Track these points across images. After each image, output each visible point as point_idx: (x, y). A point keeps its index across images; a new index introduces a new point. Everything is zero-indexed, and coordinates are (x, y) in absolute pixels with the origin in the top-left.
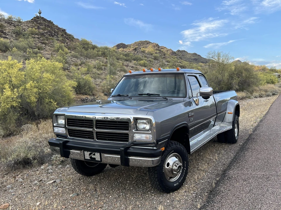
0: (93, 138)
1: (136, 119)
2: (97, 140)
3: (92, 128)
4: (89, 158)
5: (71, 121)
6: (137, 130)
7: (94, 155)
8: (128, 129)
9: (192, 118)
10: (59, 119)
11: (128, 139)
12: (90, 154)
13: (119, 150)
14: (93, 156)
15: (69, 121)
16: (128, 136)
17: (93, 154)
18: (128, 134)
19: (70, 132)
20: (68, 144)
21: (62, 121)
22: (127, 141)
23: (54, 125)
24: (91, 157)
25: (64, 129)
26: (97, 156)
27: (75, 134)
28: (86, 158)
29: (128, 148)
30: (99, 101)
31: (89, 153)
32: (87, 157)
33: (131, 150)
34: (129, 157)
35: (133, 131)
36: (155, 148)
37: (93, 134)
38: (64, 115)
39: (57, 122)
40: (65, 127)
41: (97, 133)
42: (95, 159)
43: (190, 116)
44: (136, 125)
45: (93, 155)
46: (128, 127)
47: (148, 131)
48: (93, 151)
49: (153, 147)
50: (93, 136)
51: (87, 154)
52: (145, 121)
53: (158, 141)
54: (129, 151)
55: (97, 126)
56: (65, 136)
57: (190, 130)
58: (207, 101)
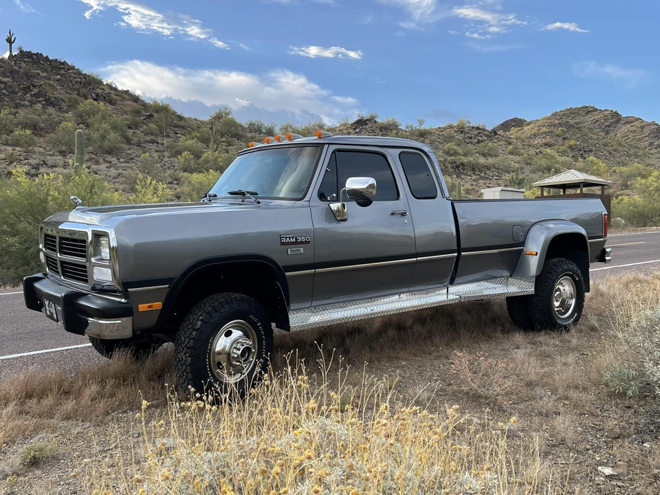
0: (59, 274)
1: (97, 235)
2: (62, 277)
3: (55, 251)
6: (100, 259)
8: (85, 257)
9: (302, 250)
11: (87, 276)
15: (46, 240)
16: (86, 272)
18: (85, 266)
22: (86, 281)
26: (54, 310)
35: (93, 260)
36: (123, 300)
37: (57, 264)
41: (62, 263)
42: (53, 315)
43: (285, 241)
44: (99, 247)
45: (51, 307)
46: (85, 252)
49: (119, 297)
50: (58, 269)
52: (106, 240)
53: (126, 285)
55: (62, 248)
57: (287, 274)
58: (403, 214)
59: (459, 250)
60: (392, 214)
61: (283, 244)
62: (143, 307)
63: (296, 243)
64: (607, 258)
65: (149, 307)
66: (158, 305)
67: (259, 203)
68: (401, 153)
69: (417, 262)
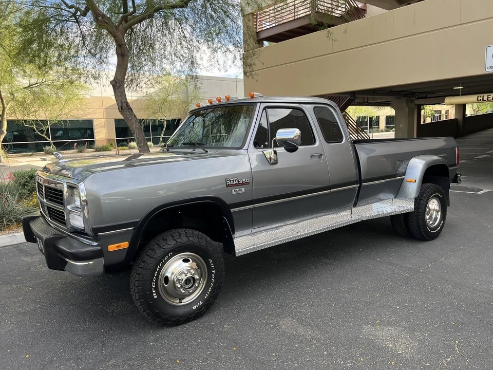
1: (71, 187)
2: (50, 219)
3: (43, 197)
6: (75, 207)
8: (62, 204)
9: (243, 189)
11: (65, 220)
16: (65, 217)
18: (63, 212)
22: (65, 224)
35: (68, 207)
36: (93, 243)
41: (48, 207)
43: (229, 183)
44: (73, 197)
46: (63, 199)
53: (95, 230)
57: (232, 210)
58: (320, 156)
59: (361, 182)
60: (312, 156)
61: (228, 186)
62: (112, 248)
63: (239, 184)
64: (458, 180)
65: (117, 247)
66: (125, 245)
67: (206, 151)
68: (315, 108)
69: (331, 193)
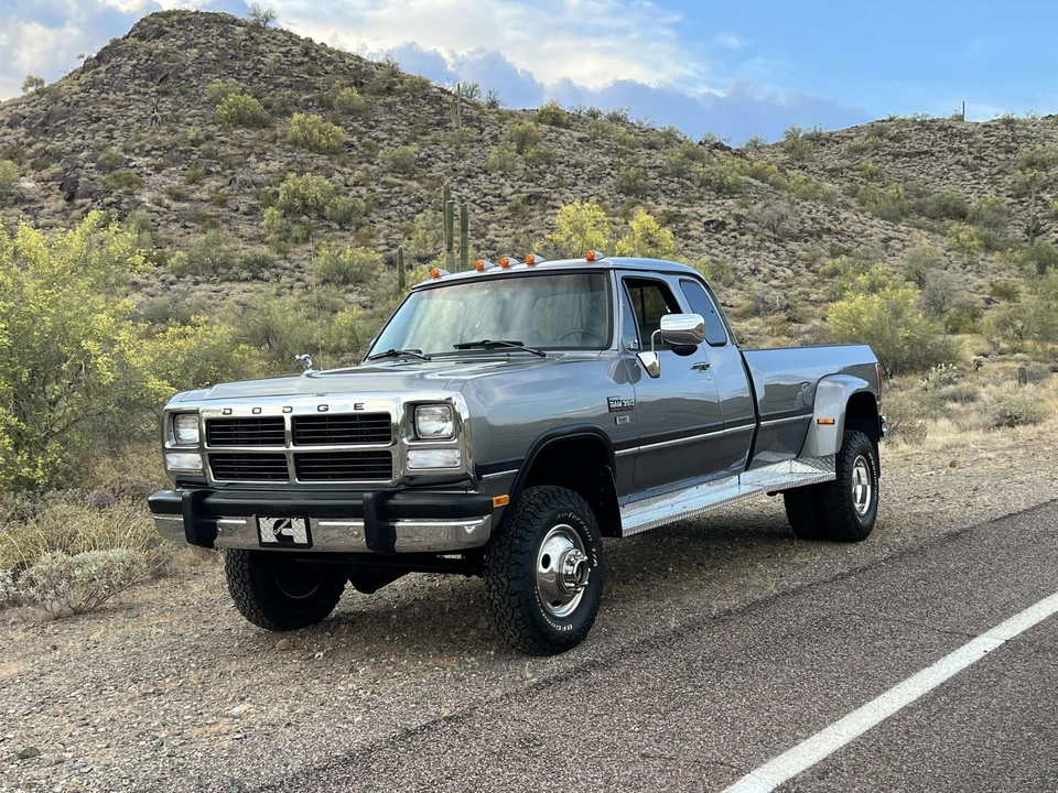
0: (286, 477)
1: (413, 408)
2: (297, 481)
3: (282, 442)
4: (274, 540)
5: (219, 429)
6: (418, 439)
7: (289, 526)
8: (387, 439)
9: (627, 418)
10: (181, 425)
11: (390, 468)
12: (276, 526)
13: (361, 502)
14: (286, 532)
15: (212, 429)
16: (390, 461)
17: (285, 524)
18: (388, 454)
19: (216, 463)
20: (211, 500)
21: (190, 433)
22: (389, 476)
23: (168, 445)
24: (279, 536)
25: (197, 457)
26: (297, 530)
27: (232, 469)
28: (264, 539)
29: (391, 494)
30: (303, 357)
31: (273, 521)
32: (269, 536)
33: (399, 500)
34: (391, 524)
35: (405, 440)
36: (472, 492)
37: (285, 463)
38: (196, 412)
39: (177, 437)
40: (201, 450)
41: (297, 456)
42: (291, 538)
43: (613, 405)
44: (414, 422)
45: (285, 527)
46: (389, 431)
47: (449, 438)
48: (283, 513)
49: (466, 489)
50: (286, 470)
51: (267, 525)
52: (438, 410)
53: (480, 470)
54: (392, 502)
55: (299, 434)
56: (202, 480)
57: (617, 453)
58: (704, 368)
59: (758, 419)
60: (695, 368)
61: (612, 410)
63: (622, 409)
64: (884, 430)
65: (497, 502)
66: (505, 499)
67: (544, 355)
68: (680, 280)
69: (725, 435)
